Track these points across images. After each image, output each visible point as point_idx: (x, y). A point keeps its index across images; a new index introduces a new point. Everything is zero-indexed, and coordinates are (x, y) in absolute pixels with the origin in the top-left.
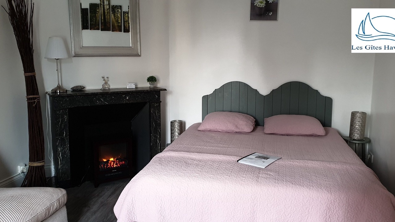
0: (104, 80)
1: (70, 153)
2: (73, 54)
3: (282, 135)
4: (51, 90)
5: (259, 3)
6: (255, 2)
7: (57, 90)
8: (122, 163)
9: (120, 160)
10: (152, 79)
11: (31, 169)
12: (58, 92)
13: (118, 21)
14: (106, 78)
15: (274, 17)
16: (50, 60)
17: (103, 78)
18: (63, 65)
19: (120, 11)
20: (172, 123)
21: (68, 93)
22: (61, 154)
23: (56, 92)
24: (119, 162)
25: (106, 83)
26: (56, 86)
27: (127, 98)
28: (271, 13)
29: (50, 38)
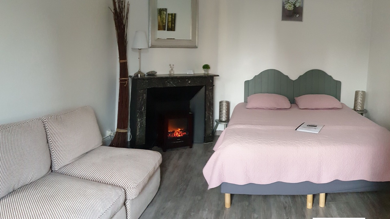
0: (171, 67)
1: (146, 124)
2: (150, 46)
3: (312, 109)
4: (134, 74)
5: (288, 7)
6: (285, 6)
7: (138, 74)
8: (184, 134)
9: (183, 131)
10: (206, 67)
11: (118, 134)
12: (139, 75)
13: (163, 21)
14: (172, 66)
15: (300, 19)
16: (134, 49)
17: (170, 65)
18: (142, 54)
19: (165, 13)
20: (221, 103)
21: (146, 76)
22: (139, 124)
23: (137, 76)
24: (182, 133)
25: (172, 70)
26: (137, 71)
27: (189, 82)
28: (298, 15)
29: (136, 32)
